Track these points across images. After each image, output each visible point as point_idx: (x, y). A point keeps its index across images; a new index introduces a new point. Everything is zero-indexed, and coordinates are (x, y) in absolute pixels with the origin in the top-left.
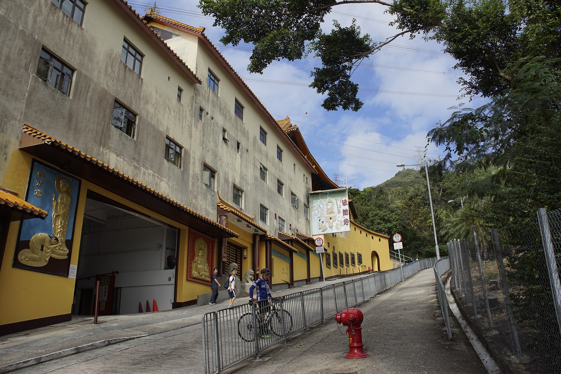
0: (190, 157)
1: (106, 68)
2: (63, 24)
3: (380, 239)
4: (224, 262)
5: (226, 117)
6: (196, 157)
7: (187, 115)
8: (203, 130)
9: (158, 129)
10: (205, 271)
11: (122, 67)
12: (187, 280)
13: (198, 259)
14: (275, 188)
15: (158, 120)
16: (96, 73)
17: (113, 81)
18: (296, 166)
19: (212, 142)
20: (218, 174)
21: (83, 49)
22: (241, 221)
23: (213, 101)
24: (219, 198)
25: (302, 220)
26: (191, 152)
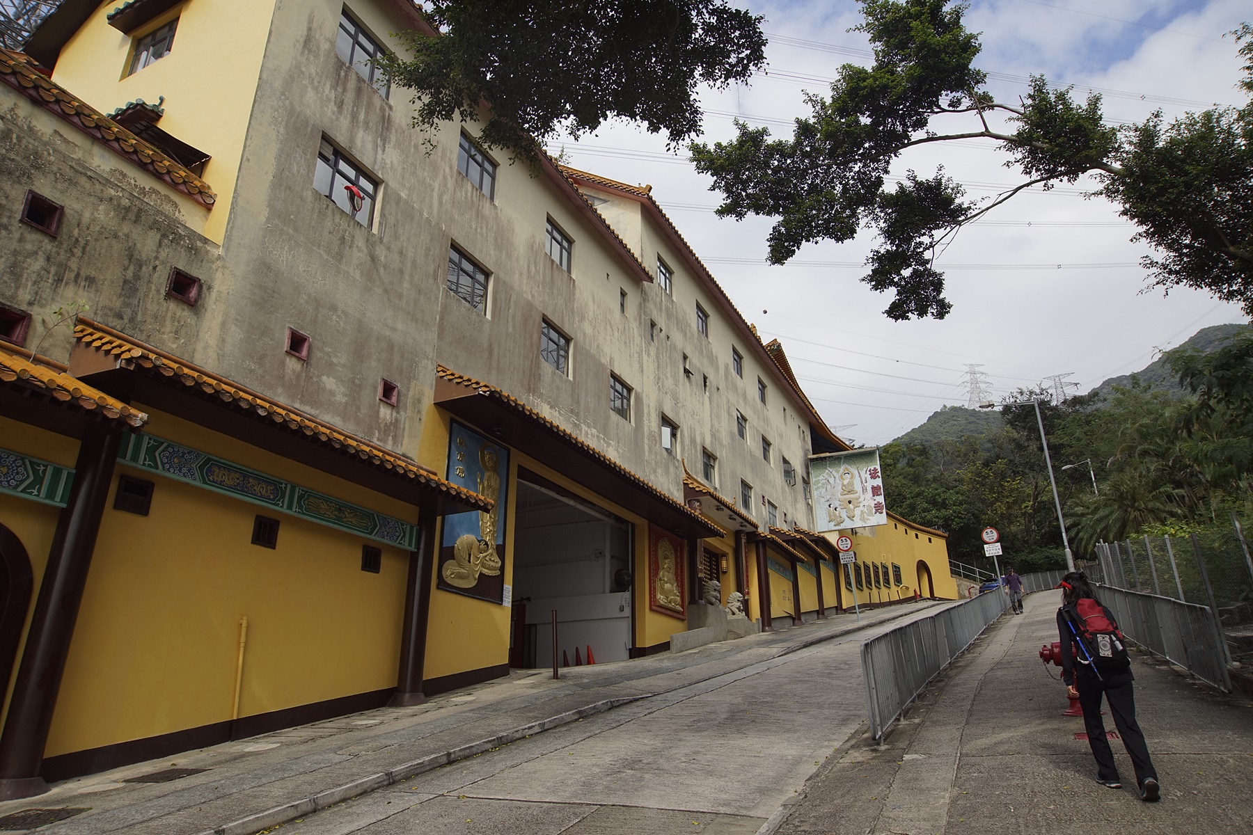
0: (643, 404)
1: (528, 266)
2: (472, 201)
3: (930, 539)
4: (701, 579)
5: (686, 333)
6: (651, 404)
7: (635, 335)
8: (658, 358)
9: (600, 361)
10: (675, 595)
11: (548, 263)
12: (651, 609)
13: (663, 573)
14: (759, 452)
15: (598, 346)
16: (517, 276)
17: (538, 287)
18: (787, 411)
19: (670, 377)
20: (682, 431)
21: (499, 240)
22: (723, 510)
23: (667, 308)
24: (686, 471)
25: (801, 506)
26: (644, 395)
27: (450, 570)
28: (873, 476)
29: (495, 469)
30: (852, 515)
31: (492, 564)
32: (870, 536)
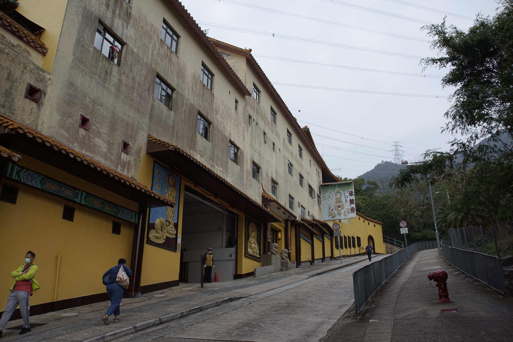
0: (244, 156)
1: (192, 87)
2: (167, 54)
3: (375, 225)
4: (269, 242)
5: (265, 122)
6: (248, 157)
7: (242, 122)
8: (252, 134)
9: (224, 134)
10: (256, 250)
11: (202, 86)
12: (245, 256)
13: (251, 239)
14: (298, 181)
15: (224, 127)
16: (187, 91)
17: (197, 97)
18: (311, 161)
19: (257, 143)
20: (262, 170)
21: (179, 73)
22: (280, 209)
23: (257, 109)
24: (263, 189)
25: (316, 208)
26: (245, 152)
27: (153, 234)
28: (351, 194)
29: (174, 186)
30: (340, 213)
31: (172, 232)
32: (347, 223)
